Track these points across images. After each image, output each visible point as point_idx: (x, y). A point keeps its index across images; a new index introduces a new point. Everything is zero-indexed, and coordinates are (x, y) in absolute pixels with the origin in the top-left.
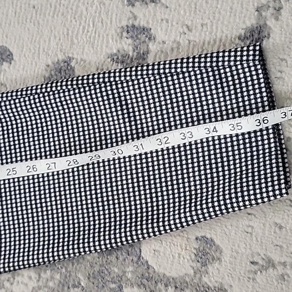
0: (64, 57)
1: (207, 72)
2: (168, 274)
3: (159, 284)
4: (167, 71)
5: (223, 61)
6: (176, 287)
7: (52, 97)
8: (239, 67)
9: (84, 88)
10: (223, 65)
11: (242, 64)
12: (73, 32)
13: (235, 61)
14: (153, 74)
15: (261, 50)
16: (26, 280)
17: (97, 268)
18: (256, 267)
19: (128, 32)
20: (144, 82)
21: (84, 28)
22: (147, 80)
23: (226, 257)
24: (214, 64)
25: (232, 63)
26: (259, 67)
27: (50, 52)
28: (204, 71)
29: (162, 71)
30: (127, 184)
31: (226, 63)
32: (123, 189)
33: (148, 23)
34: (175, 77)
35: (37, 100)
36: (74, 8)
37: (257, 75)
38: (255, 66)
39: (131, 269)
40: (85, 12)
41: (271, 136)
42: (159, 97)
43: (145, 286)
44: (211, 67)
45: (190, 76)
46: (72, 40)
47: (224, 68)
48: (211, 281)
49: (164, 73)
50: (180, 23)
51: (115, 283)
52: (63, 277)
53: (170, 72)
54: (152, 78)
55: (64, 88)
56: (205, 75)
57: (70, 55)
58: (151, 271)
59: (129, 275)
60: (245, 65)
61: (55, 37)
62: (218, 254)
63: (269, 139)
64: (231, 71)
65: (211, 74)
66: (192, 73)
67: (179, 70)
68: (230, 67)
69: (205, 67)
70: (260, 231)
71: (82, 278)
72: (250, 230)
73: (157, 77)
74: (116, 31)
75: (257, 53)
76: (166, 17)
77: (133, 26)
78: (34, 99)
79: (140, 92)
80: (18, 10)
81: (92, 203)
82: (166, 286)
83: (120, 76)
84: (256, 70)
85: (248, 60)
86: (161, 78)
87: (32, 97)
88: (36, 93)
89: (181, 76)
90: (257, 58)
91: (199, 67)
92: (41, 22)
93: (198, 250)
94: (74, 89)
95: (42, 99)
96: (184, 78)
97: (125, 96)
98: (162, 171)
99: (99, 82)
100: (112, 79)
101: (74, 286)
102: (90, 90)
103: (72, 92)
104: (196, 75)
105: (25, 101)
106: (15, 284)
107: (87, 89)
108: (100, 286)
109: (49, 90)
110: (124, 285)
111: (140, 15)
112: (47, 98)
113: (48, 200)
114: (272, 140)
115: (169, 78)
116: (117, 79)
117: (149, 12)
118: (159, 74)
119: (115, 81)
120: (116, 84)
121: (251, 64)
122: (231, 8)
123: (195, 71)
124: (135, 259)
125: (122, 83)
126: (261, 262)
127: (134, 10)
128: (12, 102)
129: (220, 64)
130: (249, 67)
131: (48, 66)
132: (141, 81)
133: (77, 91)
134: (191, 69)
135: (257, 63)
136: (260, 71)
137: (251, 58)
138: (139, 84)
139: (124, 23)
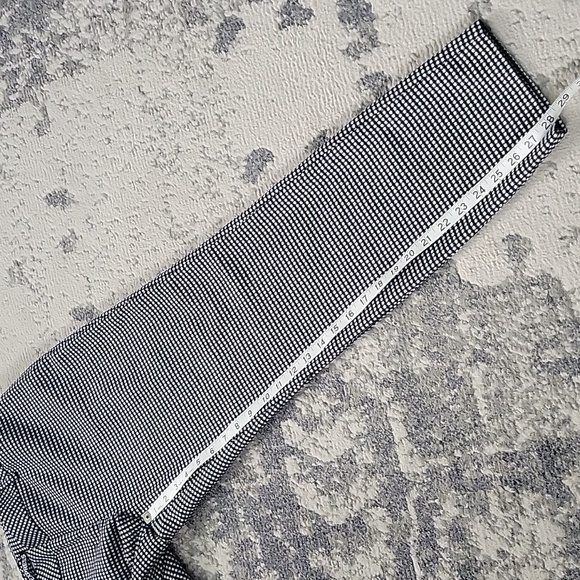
0: (318, 133)
1: (445, 67)
2: (492, 285)
3: (488, 297)
4: (410, 84)
5: (454, 50)
6: (504, 293)
7: (323, 162)
8: (470, 47)
9: (347, 138)
10: (456, 53)
11: (471, 44)
12: (316, 107)
13: (464, 44)
14: (400, 94)
15: (482, 23)
16: (369, 350)
17: (427, 310)
18: (566, 241)
19: (364, 84)
20: (396, 105)
21: (324, 99)
22: (397, 102)
23: (536, 245)
24: (448, 57)
25: (462, 48)
26: (486, 38)
27: (303, 134)
28: (441, 67)
29: (406, 87)
30: (425, 202)
31: (457, 50)
32: (423, 209)
33: (378, 67)
34: (420, 86)
35: (312, 172)
36: (308, 85)
37: (489, 46)
38: (483, 39)
39: (457, 295)
40: (319, 85)
41: (527, 93)
42: (415, 111)
43: (476, 306)
44: (446, 60)
45: (432, 78)
46: (318, 115)
47: (458, 56)
48: (531, 273)
49: (409, 87)
50: (406, 54)
51: (448, 315)
52: (400, 332)
53: (413, 84)
54: (401, 98)
55: (330, 147)
56: (444, 71)
57: (323, 129)
58: (475, 289)
59: (458, 302)
60: (474, 43)
61: (303, 119)
62: (528, 245)
63: (526, 97)
64: (465, 55)
65: (448, 67)
66: (433, 75)
67: (420, 78)
68: (462, 52)
69: (441, 63)
70: (556, 207)
71: (417, 324)
72: (546, 210)
73: (405, 94)
74: (353, 88)
75: (479, 27)
76: (392, 54)
77: (367, 76)
78: (309, 171)
79: (397, 116)
80: (260, 111)
81: (402, 237)
82: (494, 296)
83: (372, 111)
84: (486, 42)
85: (474, 38)
86: (408, 94)
87: (306, 171)
88: (309, 165)
89: (424, 82)
90: (481, 31)
91: (436, 66)
92: (285, 111)
93: (509, 250)
94: (339, 144)
95: (316, 168)
96: (428, 82)
97: (385, 126)
98: (449, 174)
99: (357, 127)
100: (367, 118)
101: (414, 335)
102: (353, 138)
103: (338, 148)
104: (436, 75)
105: (302, 178)
106: (361, 358)
107: (350, 138)
108: (436, 323)
109: (318, 156)
110: (457, 313)
111: (369, 64)
112: (320, 165)
113: (363, 255)
114: (530, 96)
115: (416, 90)
116: (371, 115)
117: (375, 57)
118: (404, 91)
119: (370, 117)
120: (373, 120)
121: (479, 39)
122: (446, 20)
123: (434, 72)
124: (457, 285)
125: (377, 116)
126: (568, 235)
127: (361, 62)
128: (292, 184)
129: (453, 54)
130: (478, 43)
131: (307, 147)
132: (392, 105)
133: (342, 145)
134: (429, 72)
135: (483, 35)
136: (489, 42)
137: (476, 34)
138: (392, 109)
139: (358, 78)
